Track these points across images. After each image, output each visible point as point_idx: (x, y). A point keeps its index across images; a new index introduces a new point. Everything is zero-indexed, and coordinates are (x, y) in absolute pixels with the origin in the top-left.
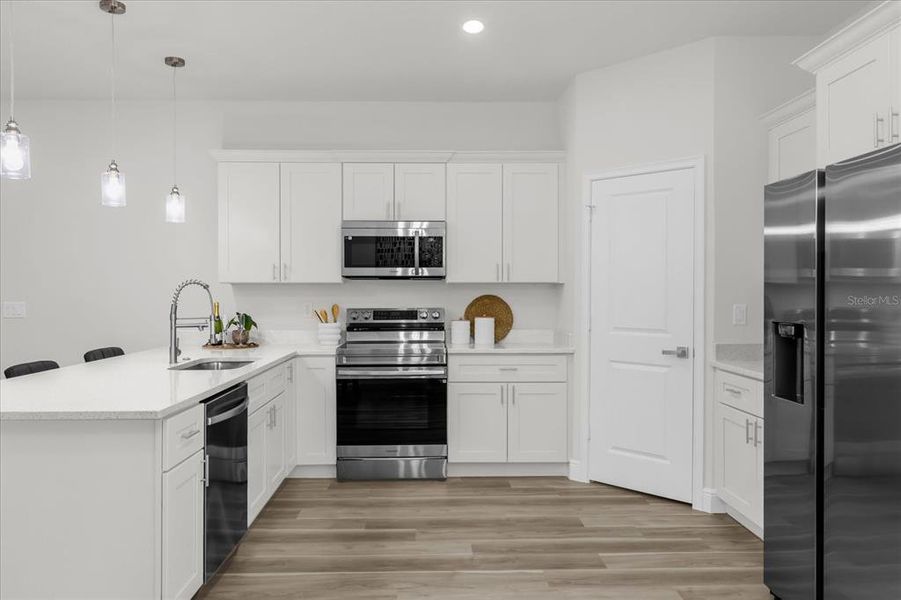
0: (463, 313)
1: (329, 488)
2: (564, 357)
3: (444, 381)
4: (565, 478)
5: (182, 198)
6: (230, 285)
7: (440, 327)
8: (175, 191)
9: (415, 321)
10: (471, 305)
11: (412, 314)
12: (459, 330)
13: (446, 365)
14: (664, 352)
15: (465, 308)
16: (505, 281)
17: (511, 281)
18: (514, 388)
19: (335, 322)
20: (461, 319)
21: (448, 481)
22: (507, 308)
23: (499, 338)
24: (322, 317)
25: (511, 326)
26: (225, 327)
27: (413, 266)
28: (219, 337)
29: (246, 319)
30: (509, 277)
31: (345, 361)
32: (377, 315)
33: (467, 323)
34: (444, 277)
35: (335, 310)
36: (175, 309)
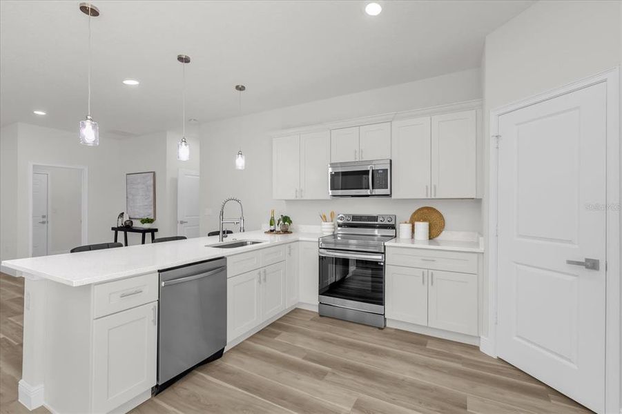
0: (409, 218)
1: (312, 320)
2: (476, 255)
3: (382, 264)
4: (476, 348)
5: (244, 157)
6: (284, 202)
7: (393, 227)
9: (376, 223)
10: (415, 213)
11: (375, 218)
12: (404, 229)
13: (384, 253)
14: (569, 262)
15: (410, 216)
16: (433, 197)
17: (437, 197)
18: (432, 274)
19: (332, 221)
20: (406, 223)
21: (385, 330)
22: (441, 216)
23: (432, 236)
24: (324, 219)
25: (444, 228)
26: (277, 222)
27: (369, 188)
28: (272, 228)
29: (286, 219)
30: (435, 196)
31: (324, 246)
32: (354, 218)
33: (410, 225)
34: (389, 196)
35: (332, 214)
36: (222, 213)
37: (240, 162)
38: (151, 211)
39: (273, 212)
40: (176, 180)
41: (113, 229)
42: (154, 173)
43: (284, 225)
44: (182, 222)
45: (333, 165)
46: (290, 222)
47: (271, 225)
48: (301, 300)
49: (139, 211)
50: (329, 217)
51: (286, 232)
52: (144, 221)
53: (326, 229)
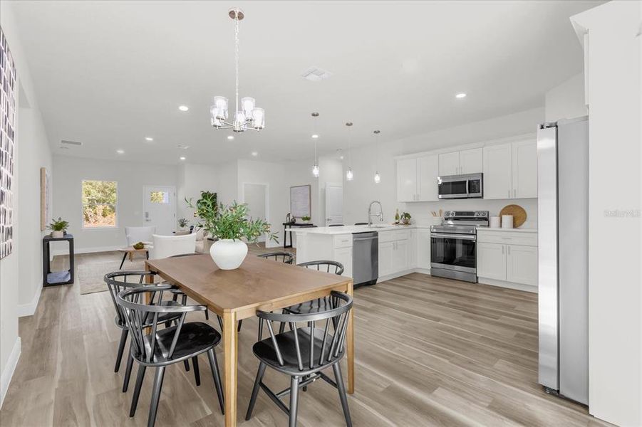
1: (426, 277)
3: (475, 242)
5: (379, 175)
7: (486, 219)
8: (377, 173)
9: (473, 216)
10: (504, 209)
11: (472, 213)
12: (494, 221)
13: (476, 235)
16: (513, 198)
17: (517, 198)
18: (509, 247)
19: (440, 216)
20: (497, 216)
21: (477, 284)
23: (515, 226)
24: (435, 215)
25: (525, 219)
26: (400, 217)
27: (466, 193)
28: (397, 221)
29: (407, 215)
30: (515, 196)
31: (435, 230)
32: (457, 213)
33: (499, 218)
34: (482, 197)
35: (441, 211)
36: (370, 210)
37: (377, 178)
38: (308, 212)
39: (397, 210)
40: (325, 190)
41: (284, 224)
42: (310, 186)
43: (406, 219)
44: (328, 220)
45: (442, 178)
46: (410, 217)
47: (396, 219)
48: (419, 266)
49: (299, 213)
50: (438, 213)
51: (406, 223)
52: (304, 219)
53: (437, 221)
